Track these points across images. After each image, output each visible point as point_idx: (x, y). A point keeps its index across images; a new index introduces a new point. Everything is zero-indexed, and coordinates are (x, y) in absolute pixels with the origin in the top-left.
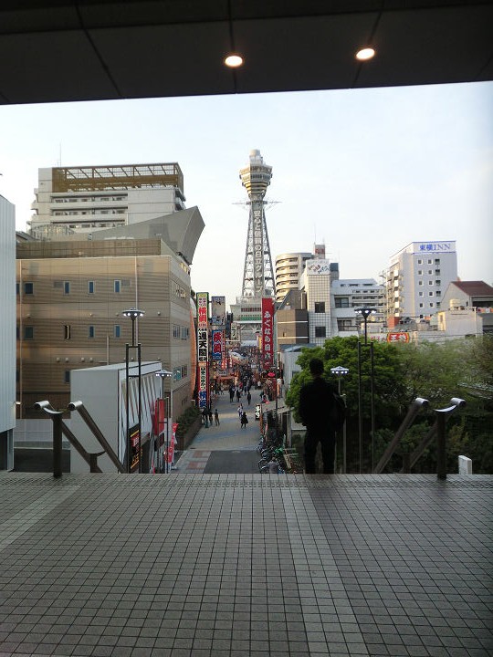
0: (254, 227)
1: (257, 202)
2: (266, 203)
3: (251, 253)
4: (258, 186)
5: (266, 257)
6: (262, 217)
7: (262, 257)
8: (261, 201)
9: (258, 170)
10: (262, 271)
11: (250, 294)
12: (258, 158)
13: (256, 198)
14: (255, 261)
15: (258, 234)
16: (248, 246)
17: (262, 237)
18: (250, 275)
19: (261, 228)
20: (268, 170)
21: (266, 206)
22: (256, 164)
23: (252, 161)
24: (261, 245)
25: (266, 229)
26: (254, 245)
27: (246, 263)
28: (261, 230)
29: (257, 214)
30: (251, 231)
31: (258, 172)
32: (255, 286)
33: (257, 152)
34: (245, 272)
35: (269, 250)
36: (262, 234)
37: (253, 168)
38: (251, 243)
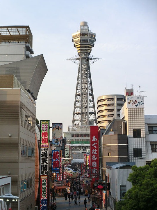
0: (82, 76)
1: (84, 58)
2: (91, 59)
3: (79, 95)
4: (85, 47)
5: (90, 97)
6: (88, 69)
7: (87, 98)
8: (88, 58)
9: (86, 36)
10: (87, 108)
11: (78, 124)
12: (86, 27)
13: (83, 56)
14: (82, 100)
15: (84, 81)
16: (77, 89)
17: (87, 83)
18: (78, 110)
19: (87, 77)
20: (93, 36)
21: (91, 62)
22: (84, 31)
23: (81, 29)
24: (87, 89)
25: (90, 77)
26: (82, 89)
27: (75, 101)
28: (87, 79)
29: (84, 66)
30: (80, 79)
31: (86, 37)
32: (82, 119)
33: (85, 24)
34: (75, 108)
35: (92, 93)
36: (87, 81)
37: (82, 34)
38: (79, 87)
